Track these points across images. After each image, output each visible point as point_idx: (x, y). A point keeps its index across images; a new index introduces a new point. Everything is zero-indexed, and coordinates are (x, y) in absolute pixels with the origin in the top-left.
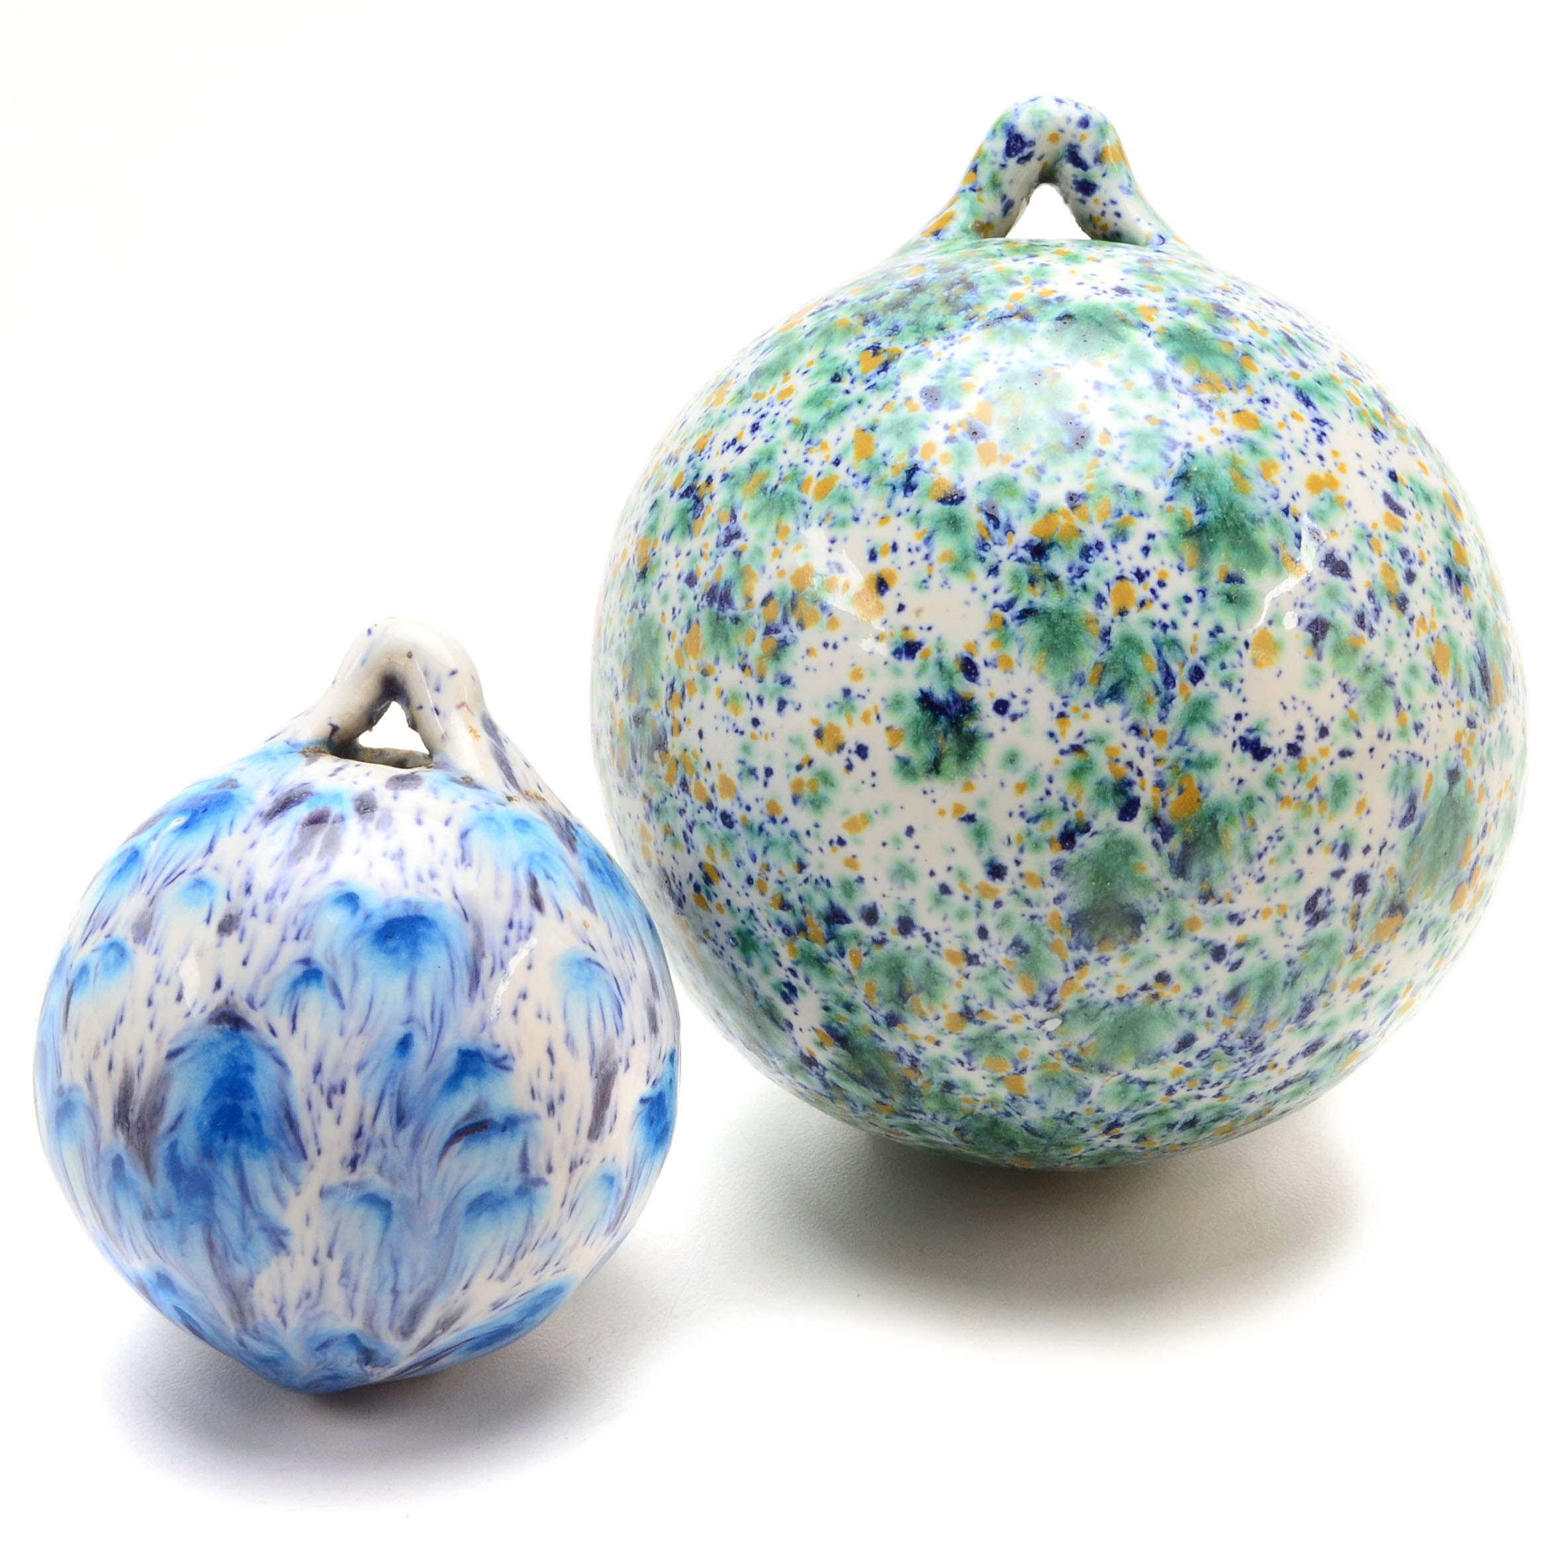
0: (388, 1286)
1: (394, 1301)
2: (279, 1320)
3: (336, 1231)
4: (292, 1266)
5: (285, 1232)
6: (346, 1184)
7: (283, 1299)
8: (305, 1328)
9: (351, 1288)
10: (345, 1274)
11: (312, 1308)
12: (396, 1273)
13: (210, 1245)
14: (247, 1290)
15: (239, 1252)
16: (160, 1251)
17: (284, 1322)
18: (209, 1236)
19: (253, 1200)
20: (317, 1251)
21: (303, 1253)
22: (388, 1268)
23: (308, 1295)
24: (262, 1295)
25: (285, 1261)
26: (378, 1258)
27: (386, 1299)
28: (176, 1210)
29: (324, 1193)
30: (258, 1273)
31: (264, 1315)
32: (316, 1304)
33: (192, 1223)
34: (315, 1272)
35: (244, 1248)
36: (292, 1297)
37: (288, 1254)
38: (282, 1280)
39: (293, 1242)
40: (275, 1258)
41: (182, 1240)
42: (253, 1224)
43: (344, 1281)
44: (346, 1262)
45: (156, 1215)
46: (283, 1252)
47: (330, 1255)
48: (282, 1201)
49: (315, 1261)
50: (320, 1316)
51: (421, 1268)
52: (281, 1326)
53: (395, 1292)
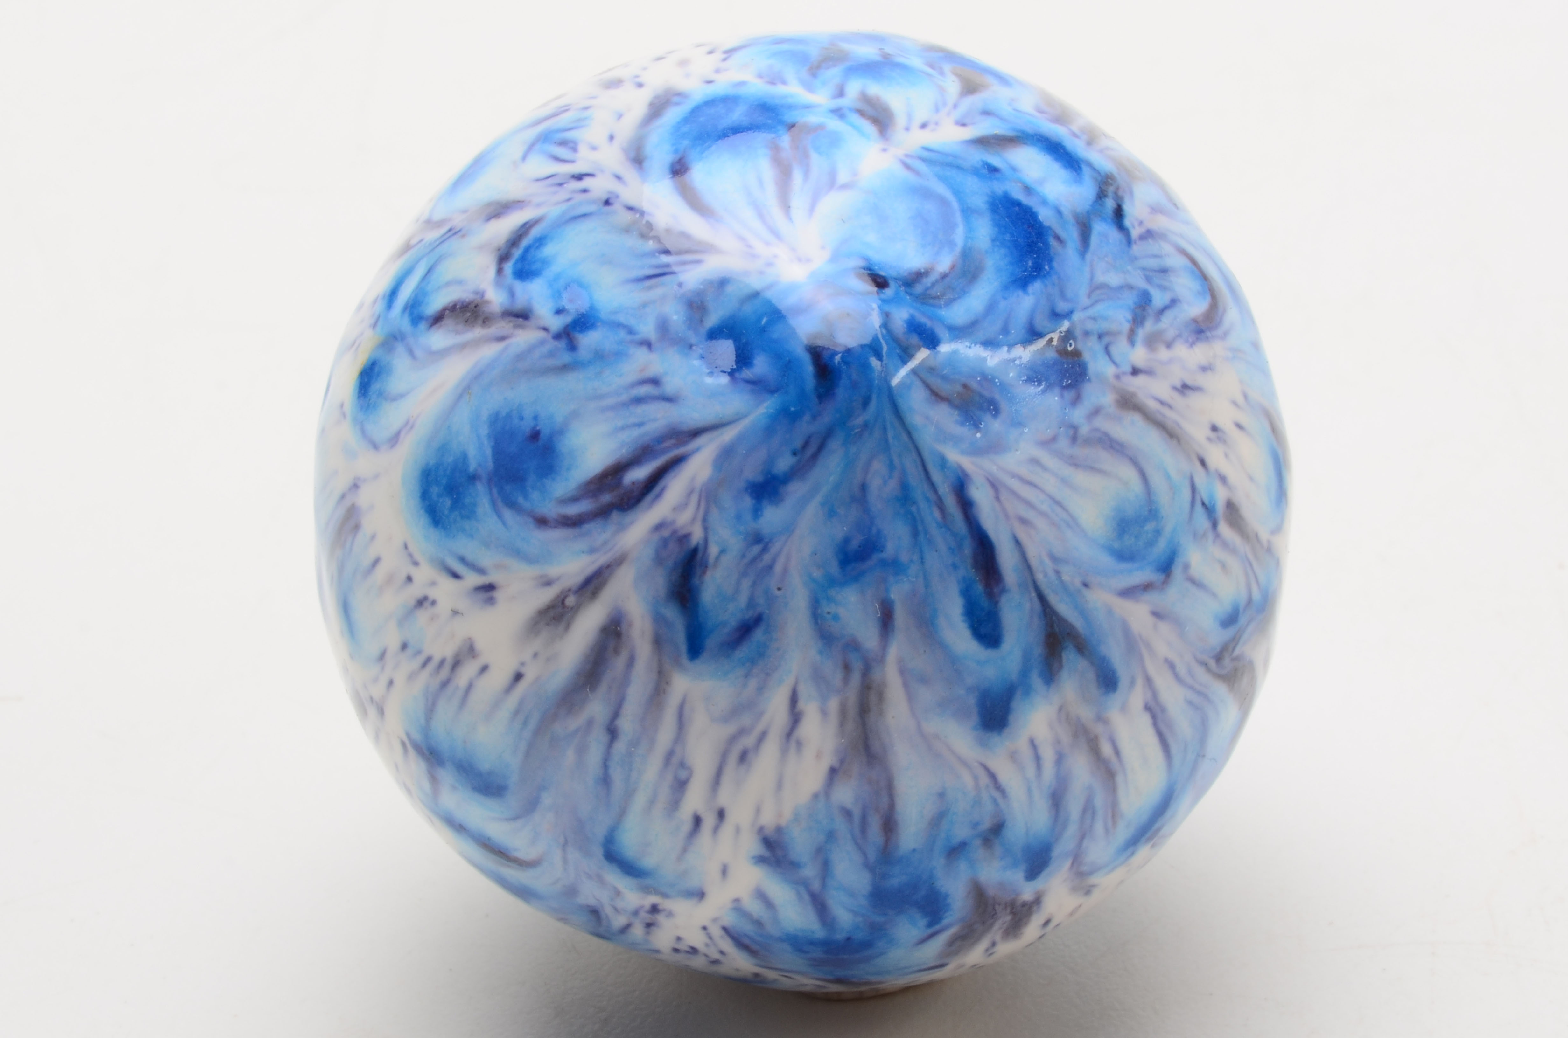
0: (620, 746)
1: (616, 715)
2: (801, 705)
3: (685, 850)
4: (758, 811)
5: (760, 860)
6: (665, 896)
7: (784, 752)
8: (761, 689)
9: (675, 760)
10: (681, 785)
11: (742, 732)
12: (605, 766)
13: (889, 825)
14: (842, 761)
15: (841, 825)
16: (984, 780)
17: (794, 700)
18: (887, 841)
19: (807, 897)
20: (716, 829)
21: (738, 830)
22: (617, 775)
23: (743, 757)
24: (819, 756)
25: (768, 819)
26: (629, 794)
27: (627, 724)
28: (938, 862)
29: (700, 895)
30: (816, 796)
31: (824, 713)
32: (733, 739)
33: (914, 850)
34: (724, 798)
35: (831, 836)
36: (771, 749)
37: (761, 829)
38: (779, 785)
39: (751, 845)
40: (783, 822)
41: (939, 819)
42: (810, 871)
43: (683, 775)
44: (675, 804)
45: (978, 842)
46: (769, 831)
47: (697, 821)
48: (761, 896)
49: (721, 814)
50: (736, 711)
51: (570, 755)
52: (803, 690)
53: (612, 732)
